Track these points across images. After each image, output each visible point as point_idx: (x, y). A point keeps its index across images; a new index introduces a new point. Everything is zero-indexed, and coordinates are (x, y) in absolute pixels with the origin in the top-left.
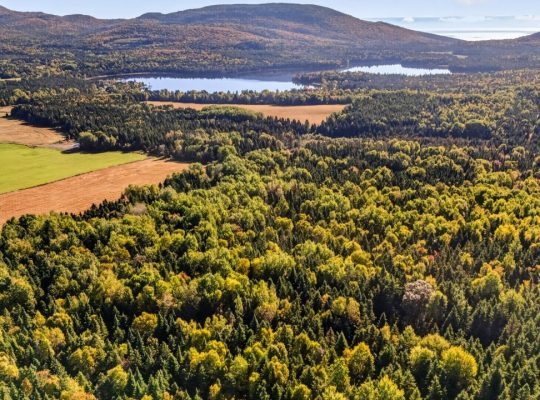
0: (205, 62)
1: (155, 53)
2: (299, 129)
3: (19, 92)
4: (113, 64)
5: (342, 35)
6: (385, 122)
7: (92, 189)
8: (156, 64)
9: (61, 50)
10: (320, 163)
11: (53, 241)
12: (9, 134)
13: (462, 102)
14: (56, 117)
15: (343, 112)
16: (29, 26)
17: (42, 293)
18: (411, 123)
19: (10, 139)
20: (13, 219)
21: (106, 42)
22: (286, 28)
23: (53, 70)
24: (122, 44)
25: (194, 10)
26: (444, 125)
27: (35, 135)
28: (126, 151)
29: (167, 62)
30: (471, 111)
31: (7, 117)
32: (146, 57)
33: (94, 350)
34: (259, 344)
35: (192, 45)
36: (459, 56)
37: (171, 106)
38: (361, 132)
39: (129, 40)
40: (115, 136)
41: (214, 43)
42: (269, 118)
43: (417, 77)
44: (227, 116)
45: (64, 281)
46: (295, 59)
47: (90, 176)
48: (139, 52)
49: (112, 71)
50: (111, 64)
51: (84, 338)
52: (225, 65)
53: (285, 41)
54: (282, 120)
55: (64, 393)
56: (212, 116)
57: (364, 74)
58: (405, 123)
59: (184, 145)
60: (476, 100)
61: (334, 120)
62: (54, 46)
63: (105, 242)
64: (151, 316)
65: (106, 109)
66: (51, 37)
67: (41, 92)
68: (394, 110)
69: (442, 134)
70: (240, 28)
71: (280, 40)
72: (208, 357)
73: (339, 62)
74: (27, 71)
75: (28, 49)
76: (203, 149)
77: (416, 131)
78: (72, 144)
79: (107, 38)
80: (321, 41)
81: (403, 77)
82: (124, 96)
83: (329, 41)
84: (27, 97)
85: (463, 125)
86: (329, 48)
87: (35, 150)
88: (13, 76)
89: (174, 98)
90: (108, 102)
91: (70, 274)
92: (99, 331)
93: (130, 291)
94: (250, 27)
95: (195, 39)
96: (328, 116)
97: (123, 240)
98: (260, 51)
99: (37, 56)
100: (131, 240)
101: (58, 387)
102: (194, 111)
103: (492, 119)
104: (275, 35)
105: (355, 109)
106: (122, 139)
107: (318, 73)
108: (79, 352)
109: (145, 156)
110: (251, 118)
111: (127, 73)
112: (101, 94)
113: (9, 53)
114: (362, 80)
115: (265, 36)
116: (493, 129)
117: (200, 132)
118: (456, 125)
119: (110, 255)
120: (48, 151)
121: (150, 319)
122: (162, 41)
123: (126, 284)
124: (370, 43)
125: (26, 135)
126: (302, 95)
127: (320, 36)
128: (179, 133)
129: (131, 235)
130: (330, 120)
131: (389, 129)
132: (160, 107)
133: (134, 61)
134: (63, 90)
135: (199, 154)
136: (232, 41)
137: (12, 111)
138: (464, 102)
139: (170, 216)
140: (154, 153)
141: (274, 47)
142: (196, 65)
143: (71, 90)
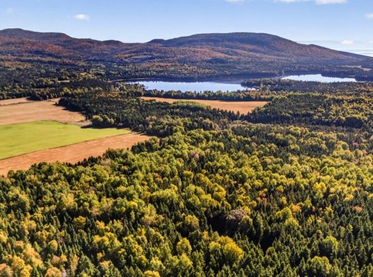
0: (186, 72)
1: (155, 66)
2: (232, 117)
3: (66, 90)
4: (127, 72)
5: (283, 53)
6: (290, 114)
7: (92, 150)
8: (155, 73)
9: (98, 63)
10: (233, 139)
11: (49, 177)
12: (54, 115)
13: (349, 102)
14: (83, 106)
15: (264, 107)
16: (81, 47)
17: (34, 204)
18: (309, 115)
19: (54, 118)
20: (35, 164)
21: (126, 58)
22: (244, 49)
23: (90, 75)
24: (136, 59)
25: (185, 37)
26: (331, 118)
27: (69, 116)
28: (119, 128)
29: (161, 72)
30: (354, 108)
31: (56, 105)
32: (149, 68)
33: (48, 233)
34: (132, 236)
35: (179, 61)
36: (365, 69)
37: (155, 100)
38: (274, 120)
39: (140, 57)
40: (114, 119)
41: (194, 59)
42: (214, 109)
43: (328, 84)
44: (188, 107)
45: (47, 198)
46: (245, 70)
47: (93, 142)
48: (145, 65)
49: (127, 77)
50: (126, 72)
51: (46, 226)
52: (198, 73)
53: (242, 57)
54: (222, 111)
55: (24, 251)
56: (178, 107)
57: (291, 81)
58: (304, 115)
59: (154, 125)
60: (360, 101)
61: (256, 111)
62: (94, 60)
63: (78, 179)
64: (83, 218)
65: (114, 101)
66: (93, 55)
67: (79, 90)
68: (299, 107)
69: (328, 124)
70: (213, 49)
71: (239, 57)
72: (102, 240)
73: (276, 72)
74: (74, 76)
75: (79, 62)
76: (164, 128)
77: (310, 121)
78: (89, 123)
79: (127, 56)
80: (267, 58)
82: (128, 93)
83: (273, 58)
84: (70, 93)
85: (344, 118)
86: (272, 62)
87: (67, 125)
88: (66, 79)
89: (159, 95)
90: (117, 97)
91: (52, 195)
92: (55, 224)
93: (77, 205)
94: (220, 48)
95: (182, 56)
96: (253, 109)
97: (88, 179)
98: (224, 65)
99: (83, 67)
100: (92, 179)
101: (22, 248)
102: (168, 104)
103: (366, 115)
104: (236, 54)
105: (273, 105)
106: (118, 120)
107: (258, 80)
108: (39, 233)
109: (129, 132)
110: (202, 109)
111: (135, 78)
112: (115, 92)
113: (67, 64)
114: (288, 85)
115: (230, 55)
116: (365, 121)
117: (167, 118)
118: (339, 118)
119: (78, 187)
120: (73, 126)
121: (82, 219)
122: (161, 58)
123: (76, 201)
124: (302, 59)
125: (63, 116)
126: (241, 95)
127: (267, 54)
128: (154, 117)
129: (93, 176)
130: (254, 111)
131: (292, 119)
132: (147, 101)
133: (141, 71)
134: (92, 89)
135: (161, 131)
136: (206, 58)
137: (60, 101)
138: (351, 102)
139: (123, 167)
140: (136, 130)
141: (233, 62)
142: (179, 73)
143: (97, 89)
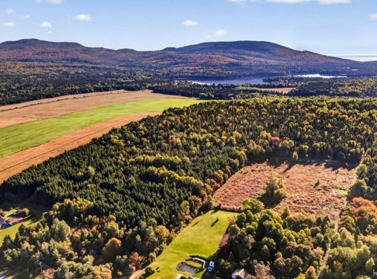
0: (214, 73)
1: (185, 69)
5: (283, 59)
13: (349, 86)
16: (103, 56)
21: (153, 63)
24: (162, 64)
26: (340, 92)
29: (195, 73)
32: (181, 71)
35: (202, 65)
36: (353, 70)
39: (166, 62)
41: (213, 63)
42: (265, 91)
46: (260, 71)
48: (176, 68)
49: (171, 77)
52: (225, 74)
53: (251, 62)
56: (241, 91)
62: (127, 66)
70: (224, 56)
71: (248, 62)
79: (154, 61)
80: (271, 62)
81: (322, 79)
83: (276, 62)
94: (229, 54)
98: (240, 67)
107: (276, 77)
115: (239, 60)
116: (360, 93)
118: (345, 92)
124: (300, 63)
127: (270, 59)
136: (222, 62)
141: (247, 65)
142: (210, 74)
